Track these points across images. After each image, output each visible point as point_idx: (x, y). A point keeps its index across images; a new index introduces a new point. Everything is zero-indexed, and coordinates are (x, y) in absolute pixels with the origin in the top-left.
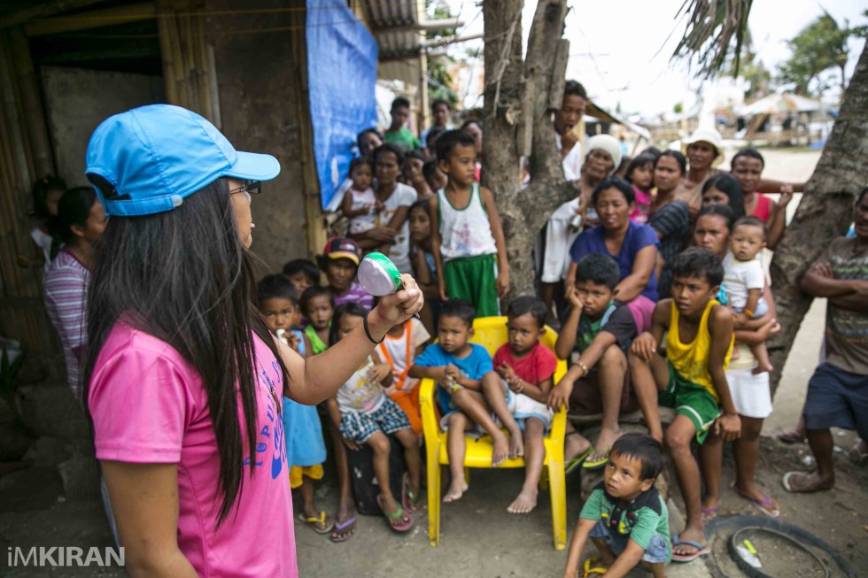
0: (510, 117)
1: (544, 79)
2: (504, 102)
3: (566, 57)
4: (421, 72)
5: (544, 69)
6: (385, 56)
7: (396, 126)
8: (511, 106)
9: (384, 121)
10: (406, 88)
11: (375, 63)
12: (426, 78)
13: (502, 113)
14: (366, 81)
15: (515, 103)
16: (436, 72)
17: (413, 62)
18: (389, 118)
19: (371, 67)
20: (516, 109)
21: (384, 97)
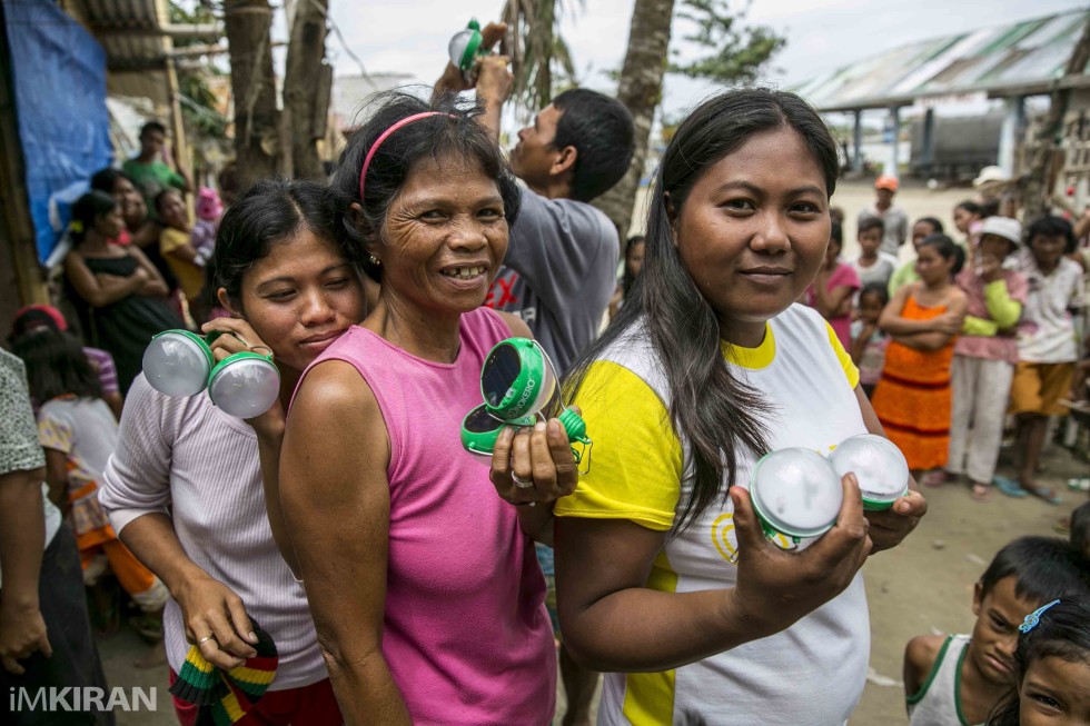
0: (267, 147)
1: (305, 106)
2: (256, 129)
3: (330, 83)
4: (169, 89)
5: (305, 94)
6: (117, 66)
7: (146, 155)
8: (265, 135)
9: (130, 148)
10: (155, 107)
11: (102, 74)
12: (178, 96)
13: (256, 142)
14: (92, 96)
15: (270, 131)
16: (194, 90)
17: (158, 75)
18: (136, 143)
19: (95, 80)
20: (271, 137)
21: (126, 117)
